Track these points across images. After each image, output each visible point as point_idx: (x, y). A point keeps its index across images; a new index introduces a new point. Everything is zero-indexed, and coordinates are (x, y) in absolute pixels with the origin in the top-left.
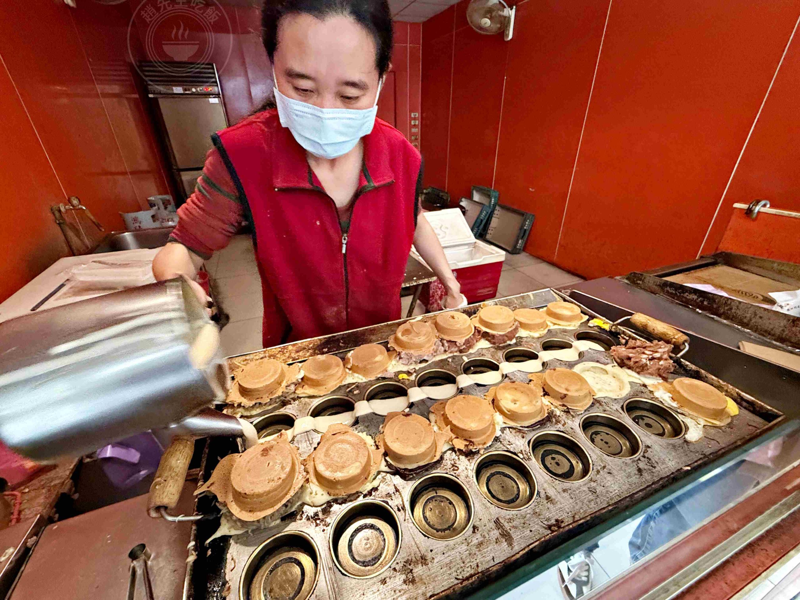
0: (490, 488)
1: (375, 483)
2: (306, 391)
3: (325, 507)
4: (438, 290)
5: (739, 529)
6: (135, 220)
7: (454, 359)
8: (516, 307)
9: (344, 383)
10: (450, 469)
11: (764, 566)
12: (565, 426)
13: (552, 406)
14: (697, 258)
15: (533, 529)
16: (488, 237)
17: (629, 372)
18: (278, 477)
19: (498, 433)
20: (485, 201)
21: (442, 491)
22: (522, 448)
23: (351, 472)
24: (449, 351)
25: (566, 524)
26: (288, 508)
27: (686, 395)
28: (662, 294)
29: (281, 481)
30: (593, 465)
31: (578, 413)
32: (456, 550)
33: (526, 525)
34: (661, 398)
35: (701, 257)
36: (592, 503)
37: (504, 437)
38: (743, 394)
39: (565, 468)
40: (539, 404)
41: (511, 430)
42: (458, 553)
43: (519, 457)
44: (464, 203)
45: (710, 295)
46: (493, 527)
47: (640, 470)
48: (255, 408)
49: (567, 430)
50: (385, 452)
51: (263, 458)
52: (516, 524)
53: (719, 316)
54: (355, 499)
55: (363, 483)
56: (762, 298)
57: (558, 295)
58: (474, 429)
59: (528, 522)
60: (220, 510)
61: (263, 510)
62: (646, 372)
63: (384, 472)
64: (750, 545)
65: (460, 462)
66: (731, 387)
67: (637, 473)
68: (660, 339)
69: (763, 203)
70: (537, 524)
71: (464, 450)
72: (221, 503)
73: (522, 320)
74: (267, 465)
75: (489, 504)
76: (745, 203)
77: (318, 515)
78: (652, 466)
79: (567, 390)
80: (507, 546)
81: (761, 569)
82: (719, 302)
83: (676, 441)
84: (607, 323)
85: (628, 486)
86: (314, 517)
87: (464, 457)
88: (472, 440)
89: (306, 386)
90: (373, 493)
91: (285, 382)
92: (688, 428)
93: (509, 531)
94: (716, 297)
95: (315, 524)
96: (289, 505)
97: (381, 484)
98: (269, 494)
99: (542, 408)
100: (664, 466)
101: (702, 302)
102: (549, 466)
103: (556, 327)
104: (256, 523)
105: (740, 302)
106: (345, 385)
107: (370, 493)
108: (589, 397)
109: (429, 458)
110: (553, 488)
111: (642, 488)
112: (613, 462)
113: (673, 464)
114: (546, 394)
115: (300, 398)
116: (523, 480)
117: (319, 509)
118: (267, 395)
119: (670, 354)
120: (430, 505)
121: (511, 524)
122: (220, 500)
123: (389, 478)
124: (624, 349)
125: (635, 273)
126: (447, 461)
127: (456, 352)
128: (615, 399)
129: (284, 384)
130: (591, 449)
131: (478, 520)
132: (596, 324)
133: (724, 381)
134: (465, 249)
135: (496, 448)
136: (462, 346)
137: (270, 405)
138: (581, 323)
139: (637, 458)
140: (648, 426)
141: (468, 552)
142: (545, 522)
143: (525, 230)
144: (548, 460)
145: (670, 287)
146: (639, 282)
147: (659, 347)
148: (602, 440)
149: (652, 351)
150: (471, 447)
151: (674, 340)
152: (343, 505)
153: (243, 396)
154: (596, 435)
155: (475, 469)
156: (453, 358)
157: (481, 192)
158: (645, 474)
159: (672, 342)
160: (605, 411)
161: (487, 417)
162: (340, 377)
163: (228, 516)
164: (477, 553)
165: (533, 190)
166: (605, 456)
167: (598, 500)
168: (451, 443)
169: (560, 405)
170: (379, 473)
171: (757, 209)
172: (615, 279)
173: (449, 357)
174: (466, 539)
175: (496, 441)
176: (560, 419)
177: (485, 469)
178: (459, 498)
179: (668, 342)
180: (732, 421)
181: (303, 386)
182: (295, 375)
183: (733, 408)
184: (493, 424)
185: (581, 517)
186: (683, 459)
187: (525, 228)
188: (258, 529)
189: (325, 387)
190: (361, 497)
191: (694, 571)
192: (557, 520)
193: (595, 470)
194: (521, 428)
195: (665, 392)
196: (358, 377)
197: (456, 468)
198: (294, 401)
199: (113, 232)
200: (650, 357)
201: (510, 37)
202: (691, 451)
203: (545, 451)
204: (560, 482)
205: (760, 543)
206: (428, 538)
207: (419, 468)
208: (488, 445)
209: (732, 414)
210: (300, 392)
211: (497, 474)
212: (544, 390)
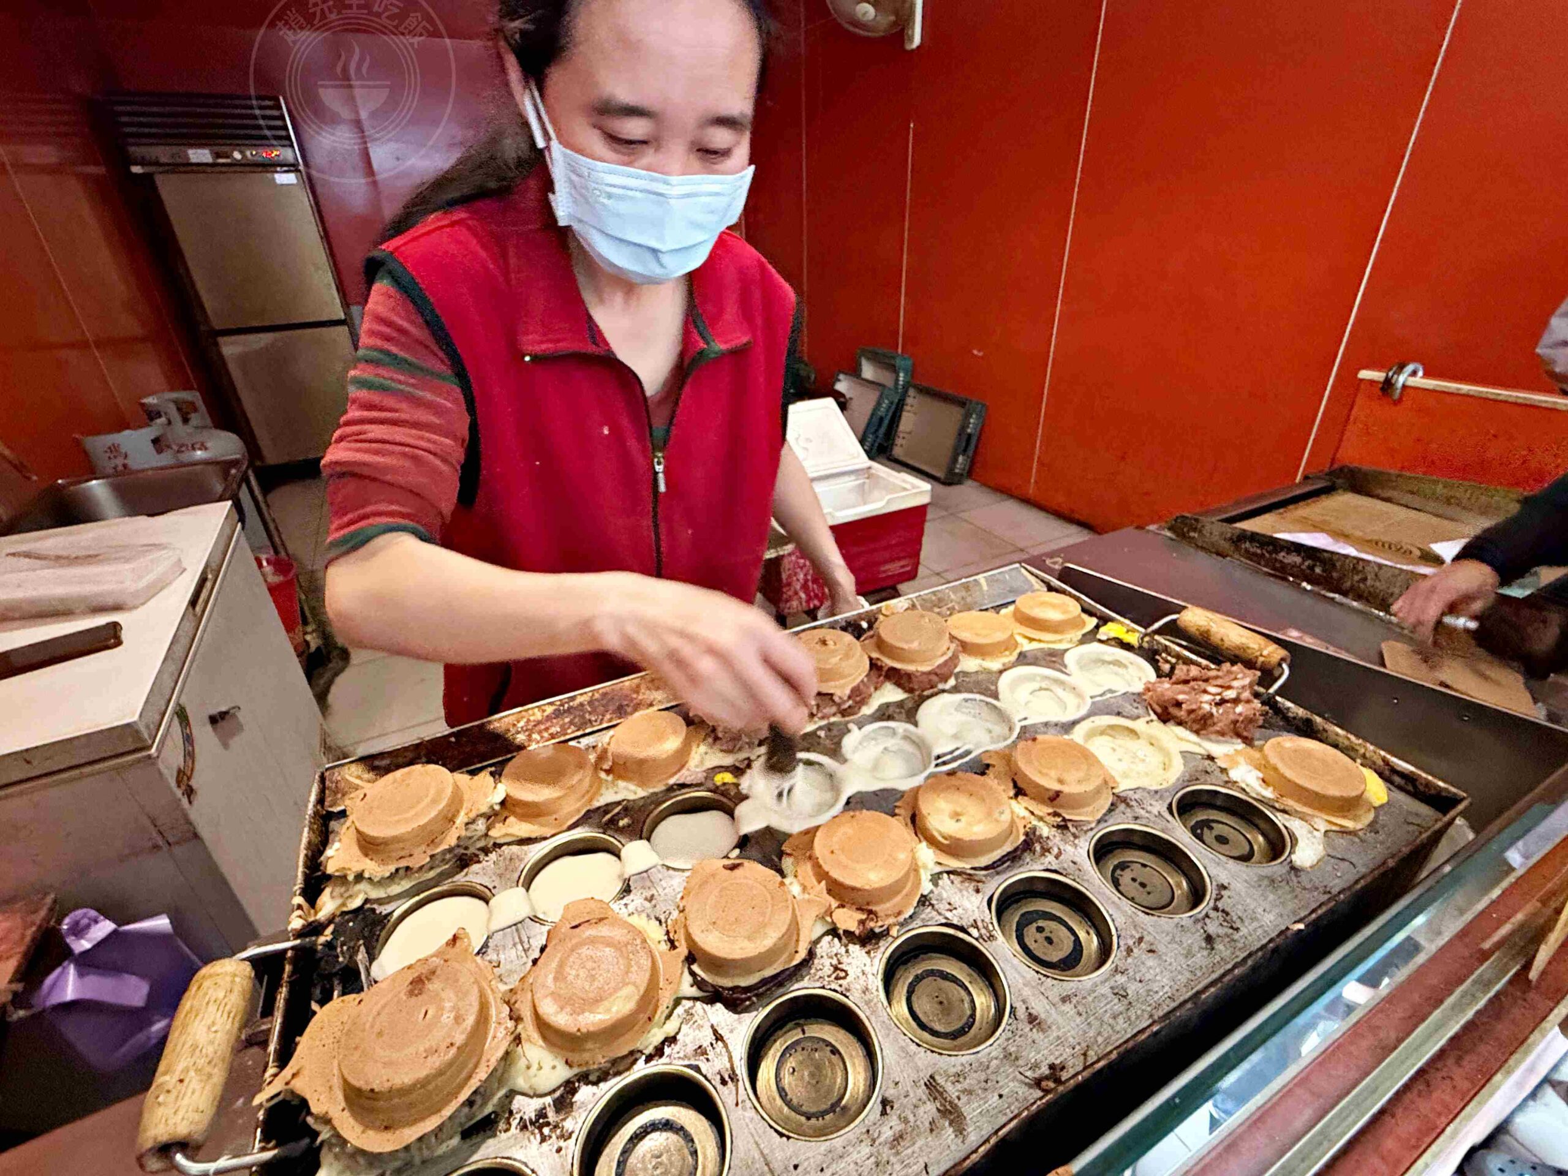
0: (916, 1007)
1: (670, 1028)
2: (510, 831)
3: (562, 1096)
4: (798, 570)
5: (1400, 1041)
6: (114, 449)
7: (830, 730)
8: (953, 608)
9: (596, 804)
10: (829, 976)
11: (1450, 1112)
12: (1061, 858)
13: (1032, 817)
14: (1298, 480)
15: (1004, 1092)
16: (898, 452)
17: (1180, 731)
18: (449, 1041)
19: (926, 887)
20: (886, 378)
21: (814, 1026)
22: (977, 915)
23: (614, 1009)
24: (820, 715)
25: (1072, 1072)
26: (475, 1108)
27: (1289, 774)
28: (1237, 556)
29: (453, 1051)
30: (1119, 937)
31: (1085, 828)
32: (848, 1159)
33: (989, 1084)
34: (1243, 781)
35: (1306, 478)
36: (1121, 1020)
37: (940, 894)
38: (1394, 760)
39: (1065, 948)
40: (1006, 817)
41: (952, 877)
42: (852, 1165)
43: (970, 935)
44: (843, 385)
45: (1326, 555)
46: (924, 1098)
47: (1209, 939)
48: (396, 880)
49: (1065, 865)
50: (690, 952)
51: (414, 999)
52: (970, 1084)
53: (1345, 594)
54: (628, 1069)
55: (644, 1031)
56: (1418, 553)
57: (1037, 576)
58: (876, 886)
59: (993, 1077)
60: (317, 1134)
61: (415, 1121)
62: (1211, 729)
63: (689, 999)
64: (1421, 1072)
65: (850, 960)
66: (1372, 748)
67: (1204, 945)
68: (1235, 659)
69: (1410, 368)
70: (1014, 1079)
71: (857, 932)
72: (317, 1118)
73: (966, 636)
74: (422, 1015)
75: (913, 1047)
76: (1380, 371)
77: (545, 1116)
78: (1232, 927)
79: (1061, 781)
80: (953, 1136)
81: (1444, 1120)
82: (1342, 566)
83: (1275, 868)
84: (1134, 631)
85: (1188, 975)
86: (537, 1121)
87: (857, 947)
88: (874, 908)
89: (512, 819)
90: (667, 1051)
91: (462, 813)
92: (1296, 840)
93: (956, 1101)
94: (1335, 558)
95: (538, 1136)
96: (479, 1100)
97: (683, 1026)
98: (429, 1082)
99: (1012, 823)
100: (1255, 924)
101: (1311, 568)
102: (1032, 946)
103: (1035, 645)
104: (402, 1155)
105: (1380, 566)
106: (599, 808)
107: (659, 1052)
108: (1105, 791)
109: (785, 956)
110: (1041, 997)
111: (1214, 976)
112: (1158, 926)
113: (1272, 918)
114: (1019, 792)
115: (500, 846)
116: (982, 984)
117: (548, 1100)
118: (423, 847)
119: (1256, 688)
120: (791, 1063)
121: (959, 1086)
122: (314, 1109)
123: (701, 1012)
124: (1167, 685)
125: (1183, 517)
126: (822, 961)
127: (834, 715)
128: (1156, 792)
129: (461, 819)
130: (1113, 902)
131: (892, 1085)
132: (1113, 635)
133: (1357, 736)
134: (850, 482)
135: (923, 920)
136: (844, 702)
137: (432, 868)
138: (1084, 635)
139: (1204, 913)
140: (1222, 840)
141: (873, 1159)
142: (1029, 1074)
143: (970, 436)
144: (1030, 933)
145: (1250, 542)
146: (1192, 534)
147: (1233, 676)
148: (1134, 880)
149: (1221, 687)
150: (872, 924)
151: (1261, 659)
152: (601, 1085)
153: (366, 855)
154: (1123, 870)
155: (881, 971)
156: (829, 728)
157: (877, 360)
158: (1219, 946)
159: (1259, 664)
160: (1136, 818)
161: (902, 856)
162: (588, 792)
163: (335, 1145)
164: (893, 1159)
165: (981, 354)
166: (1141, 915)
167: (1132, 1014)
168: (828, 919)
169: (1049, 814)
170: (677, 1002)
171: (1401, 379)
172: (1148, 531)
173: (820, 728)
174: (868, 1131)
175: (924, 905)
176: (1050, 844)
177: (902, 968)
178: (851, 1037)
179: (1250, 664)
180: (1376, 817)
181: (505, 820)
182: (486, 796)
183: (1377, 790)
184: (915, 869)
185: (1101, 1053)
186: (1291, 906)
187: (969, 431)
188: (408, 1164)
189: (554, 816)
190: (641, 1062)
191: (1320, 1144)
192: (1052, 1067)
193: (1122, 948)
194: (972, 872)
195: (1251, 768)
196: (627, 789)
197: (842, 974)
198: (487, 855)
199: (60, 481)
200: (1218, 698)
201: (917, 40)
202: (1305, 889)
203: (1023, 915)
204: (1055, 982)
205: (1439, 1065)
206: (789, 1138)
207: (764, 982)
208: (907, 915)
209: (1377, 804)
210: (498, 832)
211: (928, 976)
212: (1015, 785)
